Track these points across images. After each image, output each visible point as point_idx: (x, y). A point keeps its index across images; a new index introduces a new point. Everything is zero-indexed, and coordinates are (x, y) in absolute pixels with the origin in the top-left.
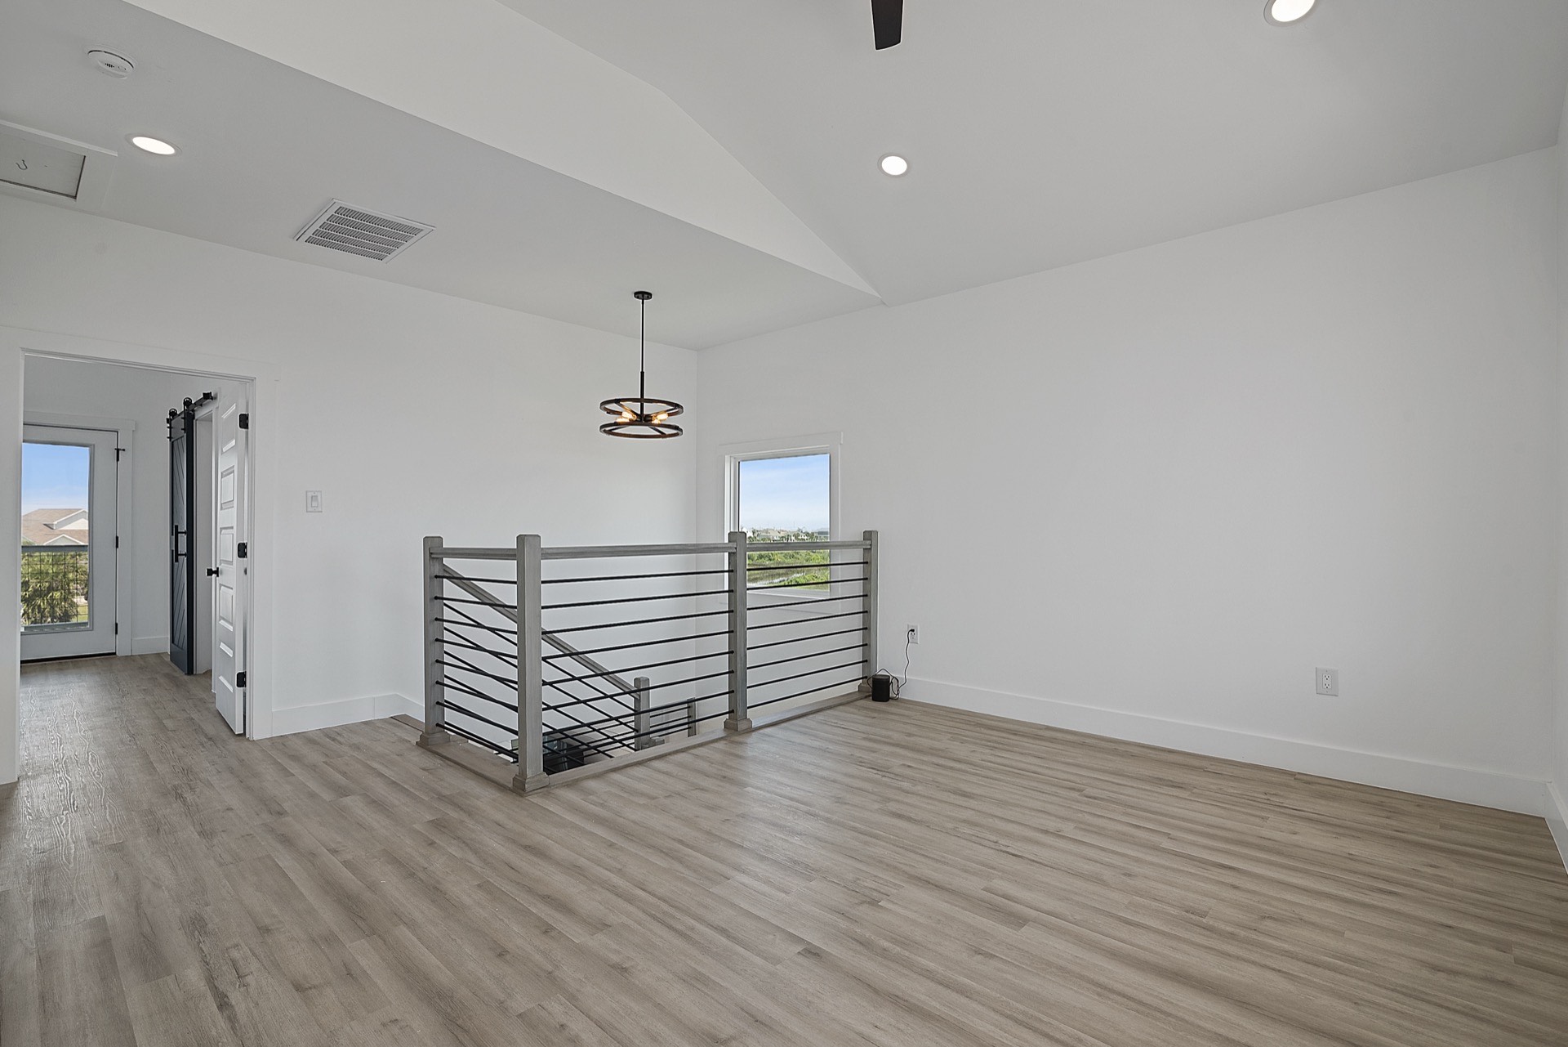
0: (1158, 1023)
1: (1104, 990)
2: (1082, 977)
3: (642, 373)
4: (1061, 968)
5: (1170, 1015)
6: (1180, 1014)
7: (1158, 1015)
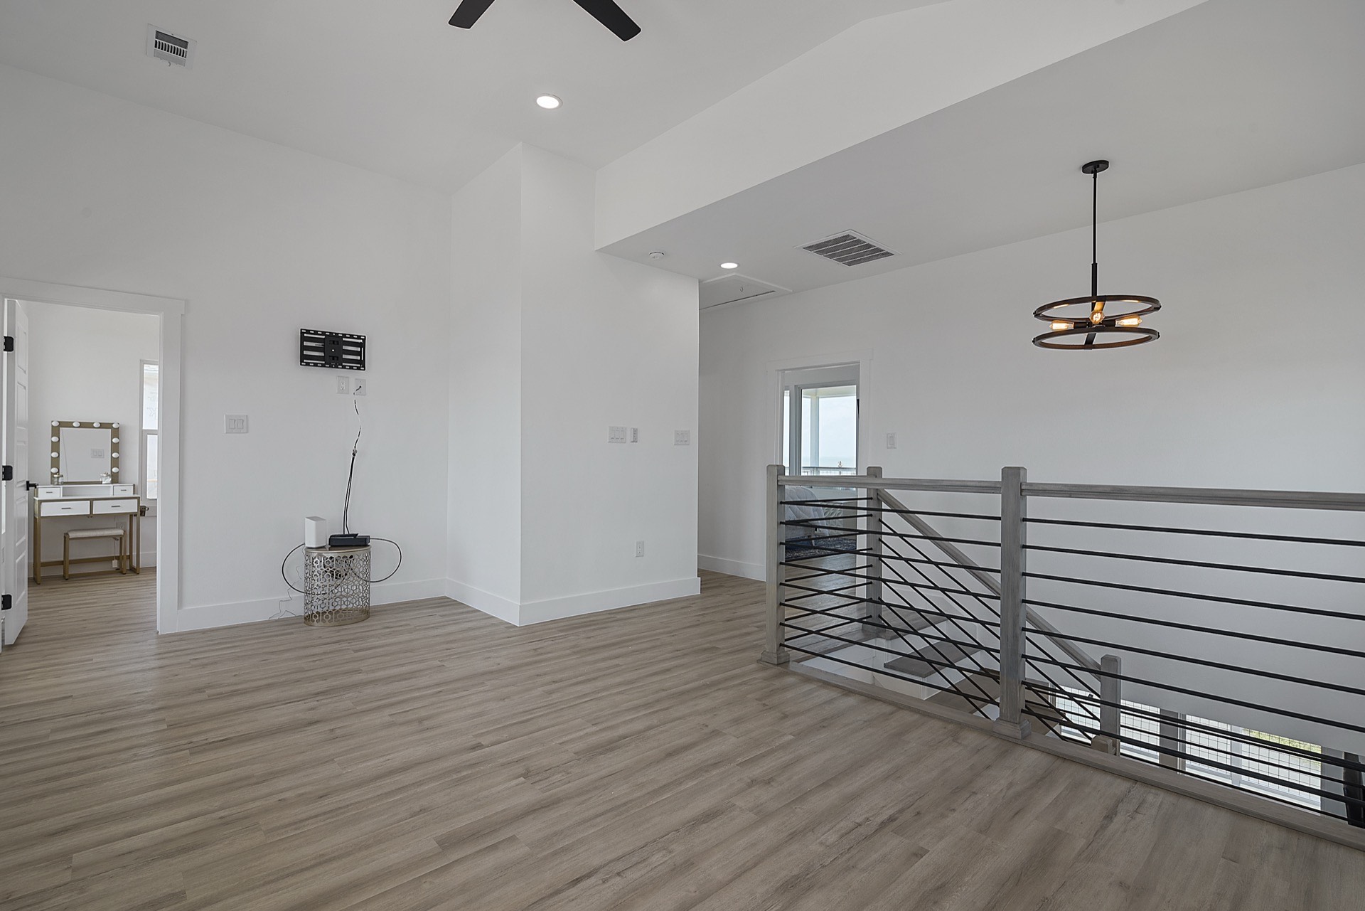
0: (265, 873)
1: (323, 861)
2: (348, 854)
3: (1095, 266)
4: (368, 847)
5: (264, 884)
6: (258, 891)
7: (271, 878)
